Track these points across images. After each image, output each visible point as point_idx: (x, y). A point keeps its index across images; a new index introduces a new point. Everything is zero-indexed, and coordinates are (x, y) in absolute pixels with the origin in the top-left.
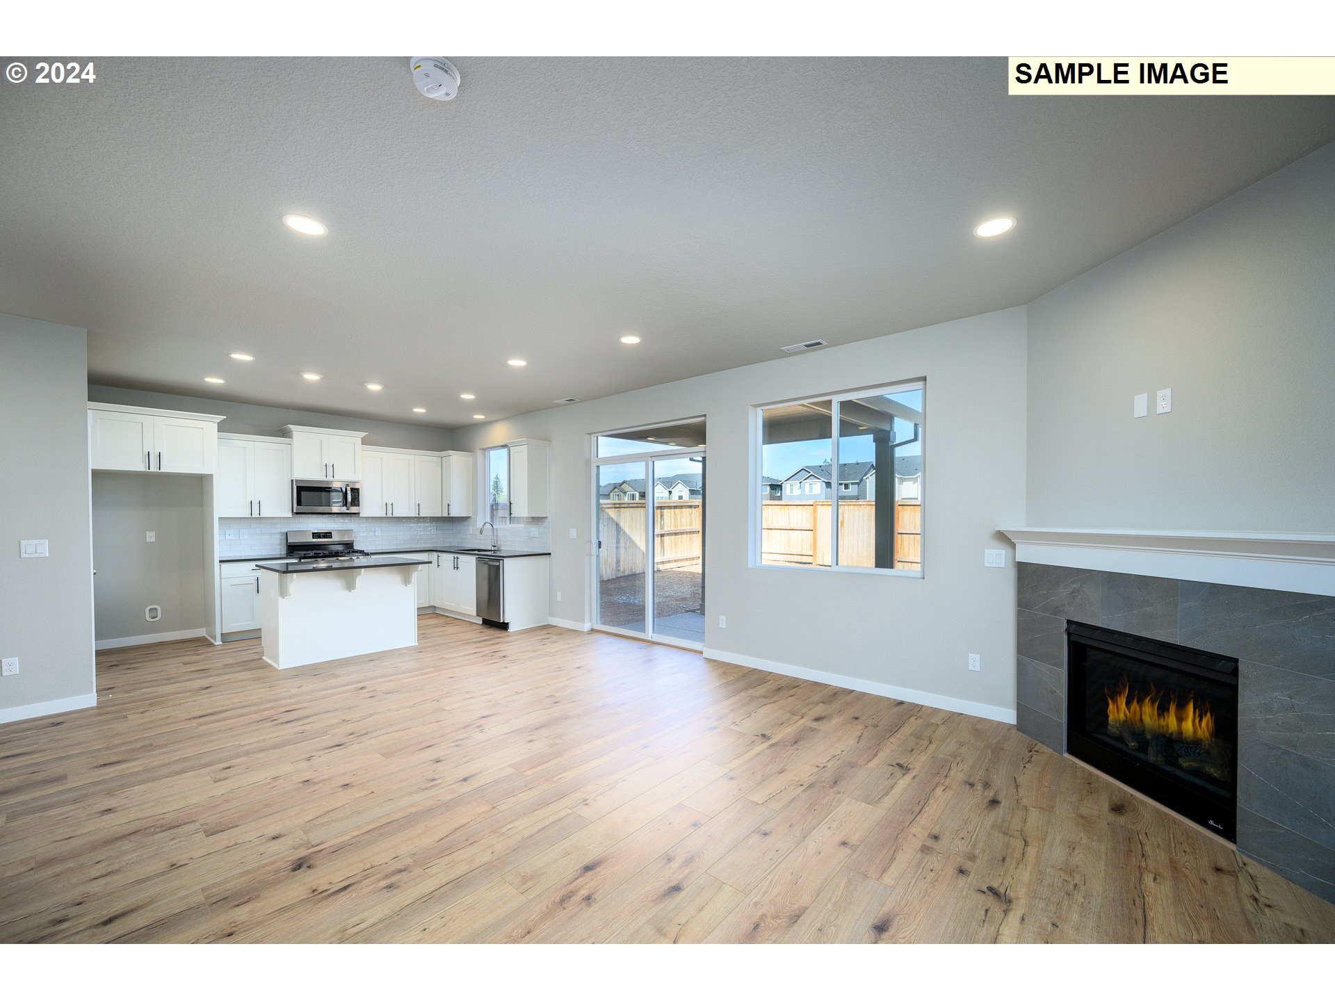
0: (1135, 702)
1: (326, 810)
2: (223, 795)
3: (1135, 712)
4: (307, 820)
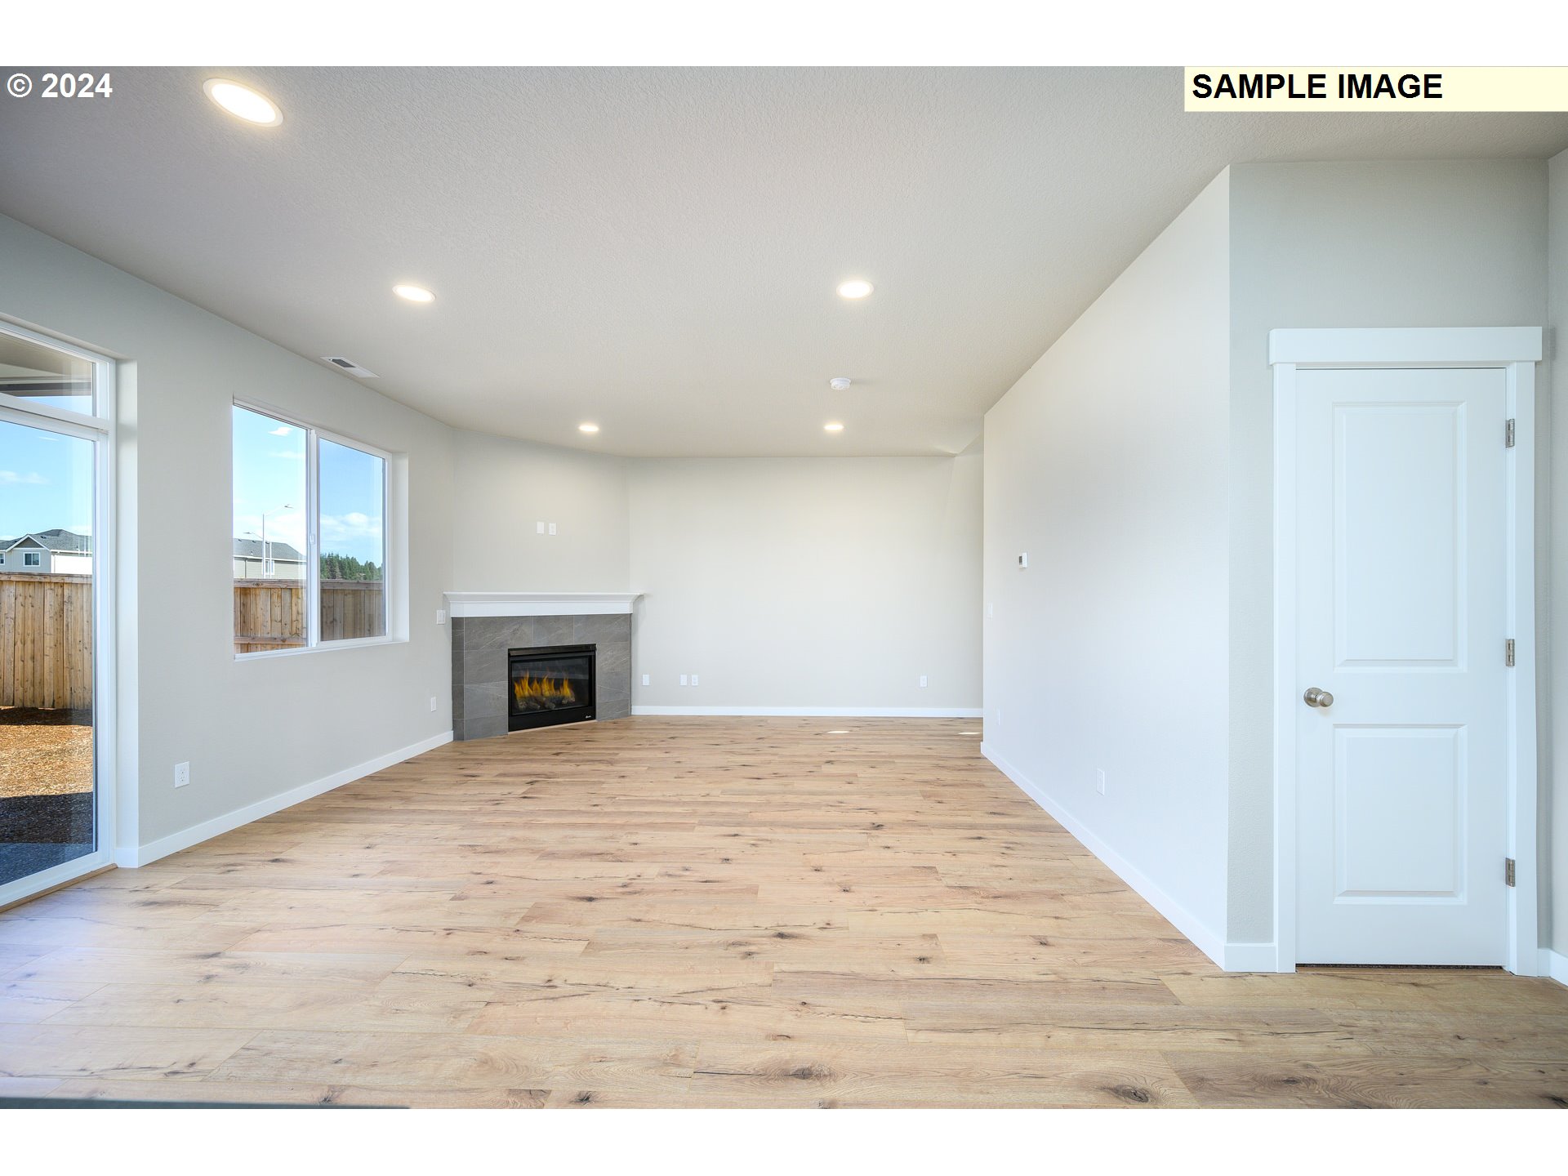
0: (536, 682)
1: (846, 854)
2: (927, 910)
3: (536, 689)
4: (862, 852)
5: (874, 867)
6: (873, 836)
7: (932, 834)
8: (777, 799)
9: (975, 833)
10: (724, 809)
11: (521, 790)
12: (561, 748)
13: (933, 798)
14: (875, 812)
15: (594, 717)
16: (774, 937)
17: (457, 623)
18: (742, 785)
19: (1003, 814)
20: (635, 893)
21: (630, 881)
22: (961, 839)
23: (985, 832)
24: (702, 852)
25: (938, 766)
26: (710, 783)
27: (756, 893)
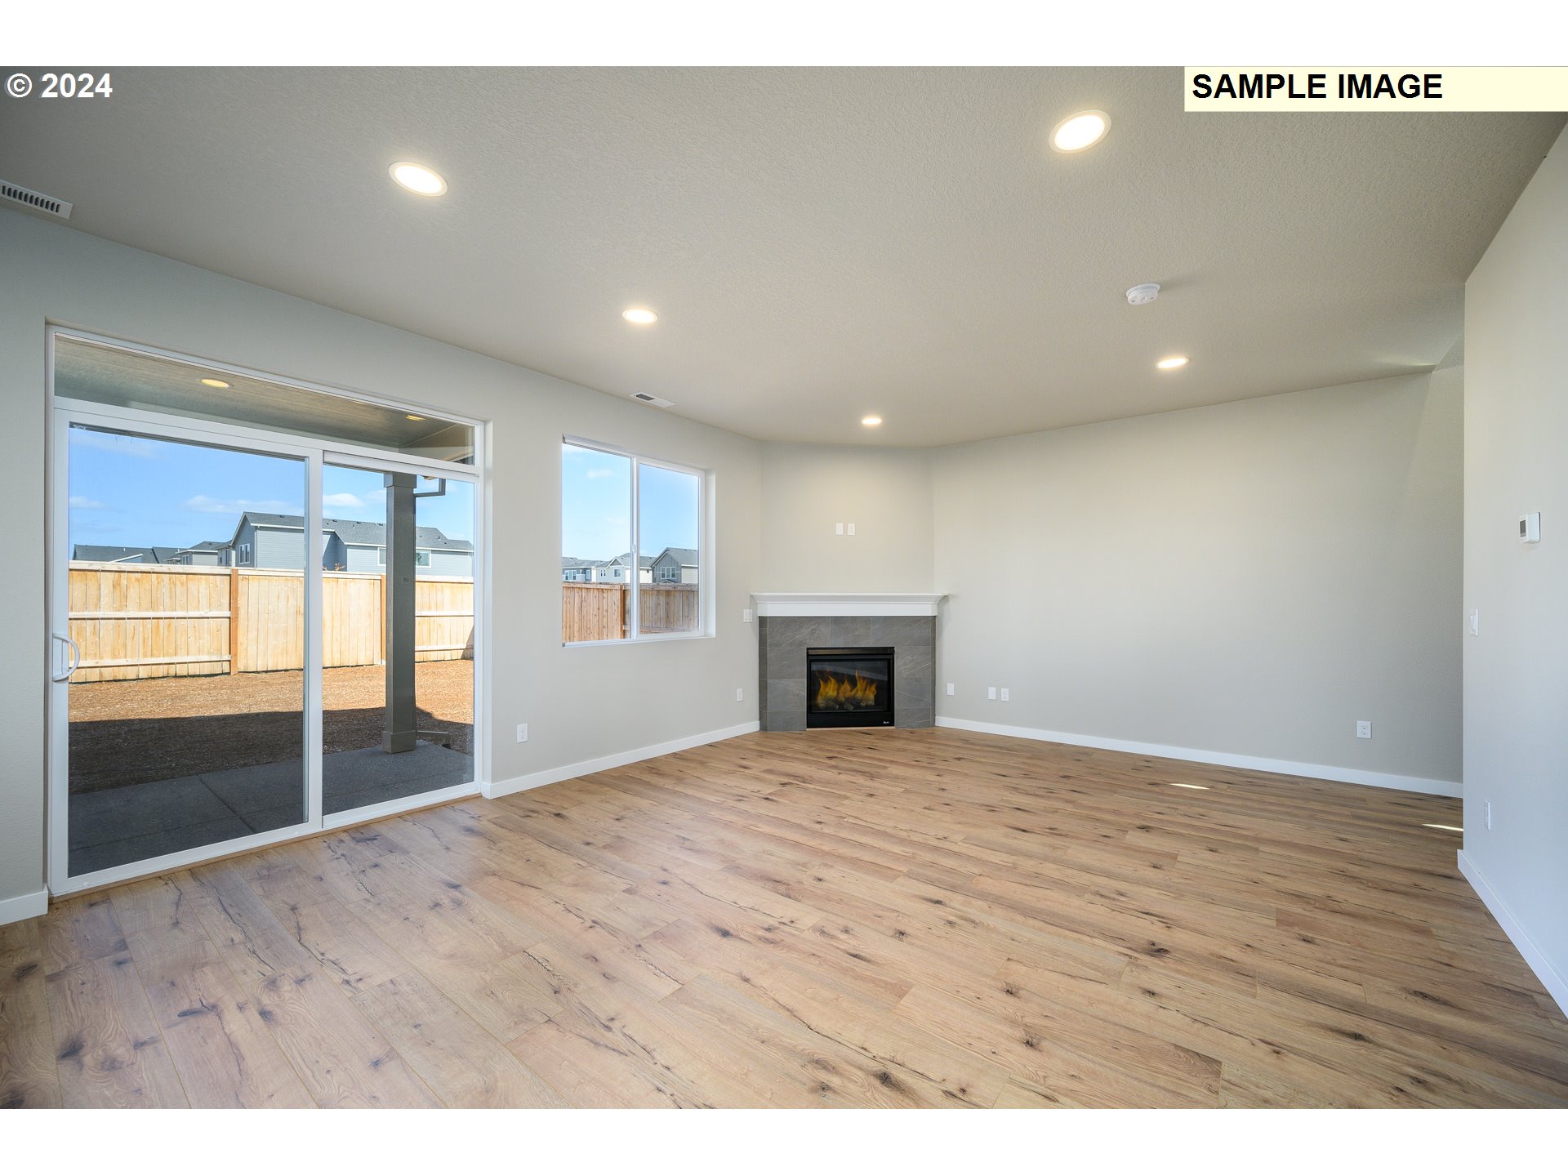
5: (1105, 1021)
6: (1138, 966)
7: (1254, 996)
8: (1029, 865)
9: (1351, 1022)
10: (950, 863)
11: (767, 790)
12: (839, 752)
13: (1296, 929)
14: (1168, 923)
15: (892, 724)
16: (874, 1075)
17: (763, 621)
18: (997, 835)
19: (1446, 1003)
20: (772, 943)
21: (777, 925)
22: (1311, 1024)
23: (1380, 1028)
24: (880, 913)
25: (1343, 874)
26: (959, 823)
27: (901, 997)
